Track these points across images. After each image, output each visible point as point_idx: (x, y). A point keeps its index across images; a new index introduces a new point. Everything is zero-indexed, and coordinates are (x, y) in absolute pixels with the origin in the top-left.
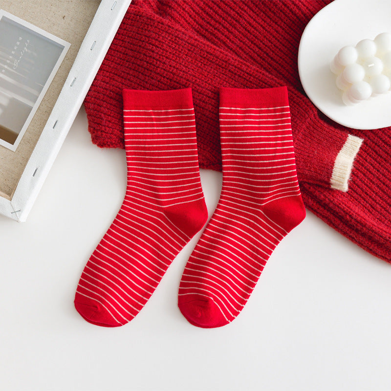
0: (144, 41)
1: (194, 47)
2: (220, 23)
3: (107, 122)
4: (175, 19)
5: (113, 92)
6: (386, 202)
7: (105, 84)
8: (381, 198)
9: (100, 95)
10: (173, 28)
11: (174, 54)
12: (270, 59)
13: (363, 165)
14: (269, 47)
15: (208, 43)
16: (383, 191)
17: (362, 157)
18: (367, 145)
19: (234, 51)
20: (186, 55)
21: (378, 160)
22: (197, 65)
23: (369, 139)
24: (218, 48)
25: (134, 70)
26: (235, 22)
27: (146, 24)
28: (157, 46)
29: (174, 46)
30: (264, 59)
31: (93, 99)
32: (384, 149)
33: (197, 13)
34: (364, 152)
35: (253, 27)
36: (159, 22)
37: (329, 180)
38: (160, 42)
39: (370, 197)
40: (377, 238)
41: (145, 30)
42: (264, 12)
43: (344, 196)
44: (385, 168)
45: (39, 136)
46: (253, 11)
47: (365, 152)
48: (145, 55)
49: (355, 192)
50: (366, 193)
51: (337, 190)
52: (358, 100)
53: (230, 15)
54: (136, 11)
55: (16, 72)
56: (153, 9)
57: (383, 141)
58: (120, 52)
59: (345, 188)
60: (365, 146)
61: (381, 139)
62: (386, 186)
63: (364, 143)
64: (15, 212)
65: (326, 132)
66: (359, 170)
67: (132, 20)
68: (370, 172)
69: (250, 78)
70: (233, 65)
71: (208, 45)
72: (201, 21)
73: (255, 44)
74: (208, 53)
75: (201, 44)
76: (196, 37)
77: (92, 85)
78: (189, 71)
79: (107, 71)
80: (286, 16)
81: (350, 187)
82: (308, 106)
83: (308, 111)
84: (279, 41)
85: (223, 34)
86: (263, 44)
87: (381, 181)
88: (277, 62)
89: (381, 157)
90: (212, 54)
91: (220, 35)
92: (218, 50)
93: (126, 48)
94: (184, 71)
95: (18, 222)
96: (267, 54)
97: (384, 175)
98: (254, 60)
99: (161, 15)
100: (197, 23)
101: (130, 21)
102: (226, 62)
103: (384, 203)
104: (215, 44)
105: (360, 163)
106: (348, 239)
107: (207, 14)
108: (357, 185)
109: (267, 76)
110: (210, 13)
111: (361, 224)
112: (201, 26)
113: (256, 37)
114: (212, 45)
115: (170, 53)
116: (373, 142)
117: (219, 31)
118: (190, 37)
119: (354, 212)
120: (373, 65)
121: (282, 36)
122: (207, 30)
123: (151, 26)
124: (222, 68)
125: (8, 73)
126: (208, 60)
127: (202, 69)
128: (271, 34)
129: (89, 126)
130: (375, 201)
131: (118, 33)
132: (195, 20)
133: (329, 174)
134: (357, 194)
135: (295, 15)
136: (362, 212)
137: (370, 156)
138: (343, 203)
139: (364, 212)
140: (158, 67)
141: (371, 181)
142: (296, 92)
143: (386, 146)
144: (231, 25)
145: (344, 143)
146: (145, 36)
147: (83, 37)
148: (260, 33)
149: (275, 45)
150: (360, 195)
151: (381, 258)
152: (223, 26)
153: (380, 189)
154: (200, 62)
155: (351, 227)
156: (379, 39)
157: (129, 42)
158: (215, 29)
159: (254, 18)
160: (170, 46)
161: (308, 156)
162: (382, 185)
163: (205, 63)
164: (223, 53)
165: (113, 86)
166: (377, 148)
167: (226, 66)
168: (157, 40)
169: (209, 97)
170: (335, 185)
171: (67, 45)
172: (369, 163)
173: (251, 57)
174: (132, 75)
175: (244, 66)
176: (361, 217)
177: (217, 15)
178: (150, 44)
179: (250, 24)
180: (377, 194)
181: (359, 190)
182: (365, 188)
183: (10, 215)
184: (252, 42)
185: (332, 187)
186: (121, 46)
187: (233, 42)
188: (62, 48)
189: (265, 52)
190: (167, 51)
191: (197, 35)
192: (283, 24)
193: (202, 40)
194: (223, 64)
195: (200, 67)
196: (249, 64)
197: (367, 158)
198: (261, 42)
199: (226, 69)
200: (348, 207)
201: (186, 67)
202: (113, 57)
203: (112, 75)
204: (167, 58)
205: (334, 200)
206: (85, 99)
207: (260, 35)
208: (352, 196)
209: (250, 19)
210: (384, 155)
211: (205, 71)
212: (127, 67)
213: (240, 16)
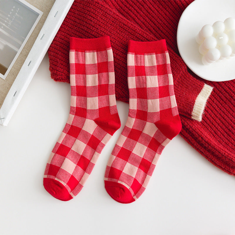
0: (86, 14)
1: (116, 20)
2: (132, 6)
3: (61, 65)
5: (65, 45)
6: (224, 130)
7: (61, 40)
8: (221, 127)
9: (58, 47)
10: (104, 7)
11: (103, 23)
12: (160, 32)
13: (211, 105)
14: (160, 24)
15: (124, 18)
16: (222, 123)
17: (211, 99)
19: (139, 25)
20: (111, 25)
21: (221, 102)
22: (117, 32)
23: (216, 88)
24: (130, 22)
25: (79, 32)
26: (141, 6)
27: (88, 2)
28: (94, 18)
29: (104, 19)
30: (157, 32)
31: (53, 49)
32: (225, 95)
34: (212, 96)
35: (152, 10)
37: (191, 113)
38: (96, 15)
39: (215, 126)
40: (217, 153)
41: (88, 7)
43: (199, 124)
44: (225, 108)
45: (20, 70)
47: (214, 96)
48: (86, 22)
49: (206, 122)
50: (212, 123)
51: (195, 120)
52: (211, 60)
55: (10, 29)
57: (225, 90)
58: (72, 20)
59: (200, 119)
60: (214, 92)
61: (223, 88)
62: (225, 119)
63: (214, 90)
64: (1, 119)
65: (192, 80)
66: (209, 108)
68: (215, 109)
70: (138, 33)
71: (124, 19)
73: (152, 21)
74: (124, 24)
75: (120, 18)
76: (118, 14)
78: (112, 35)
79: (63, 32)
80: (172, 5)
81: (203, 119)
83: (182, 66)
84: (166, 20)
85: (134, 14)
86: (157, 22)
87: (221, 116)
88: (164, 34)
89: (223, 100)
90: (126, 25)
91: (131, 14)
92: (130, 23)
93: (75, 17)
95: (2, 125)
96: (159, 28)
97: (224, 112)
100: (119, 5)
102: (134, 31)
103: (223, 130)
105: (210, 103)
106: (199, 153)
108: (207, 118)
111: (208, 143)
112: (121, 8)
113: (153, 17)
114: (127, 20)
115: (101, 23)
116: (219, 90)
117: (131, 11)
118: (114, 13)
119: (204, 135)
120: (222, 38)
121: (169, 17)
122: (124, 10)
123: (91, 4)
124: (132, 35)
125: (5, 29)
126: (124, 29)
127: (120, 35)
128: (162, 16)
129: (50, 67)
130: (217, 129)
131: (72, 8)
132: (118, 4)
133: (191, 109)
134: (207, 123)
135: (177, 4)
136: (209, 136)
137: (216, 99)
138: (198, 129)
139: (210, 136)
140: (94, 31)
141: (216, 116)
143: (226, 93)
144: (139, 8)
145: (202, 89)
146: (88, 11)
148: (155, 14)
149: (164, 23)
150: (209, 125)
151: (219, 167)
152: (134, 8)
153: (221, 121)
154: (119, 30)
155: (202, 145)
156: (227, 21)
157: (77, 14)
158: (129, 10)
159: (153, 4)
160: (101, 18)
161: (180, 96)
162: (222, 119)
163: (122, 31)
164: (133, 25)
165: (66, 41)
166: (221, 94)
167: (134, 33)
169: (122, 53)
170: (194, 116)
171: (41, 13)
172: (215, 104)
173: (150, 30)
174: (78, 35)
175: (145, 34)
176: (208, 139)
178: (90, 15)
179: (150, 9)
180: (219, 124)
181: (208, 122)
182: (212, 120)
184: (151, 20)
185: (192, 118)
186: (72, 16)
187: (139, 19)
188: (38, 15)
189: (158, 27)
190: (100, 21)
191: (118, 13)
192: (169, 9)
193: (121, 16)
194: (132, 32)
195: (118, 33)
196: (148, 33)
197: (214, 100)
198: (156, 20)
199: (134, 35)
200: (201, 132)
201: (110, 32)
202: (67, 23)
203: (66, 34)
204: (99, 25)
205: (192, 126)
206: (49, 49)
207: (156, 16)
208: (204, 125)
209: (150, 5)
210: (225, 99)
211: (122, 36)
212: (75, 30)
213: (145, 3)
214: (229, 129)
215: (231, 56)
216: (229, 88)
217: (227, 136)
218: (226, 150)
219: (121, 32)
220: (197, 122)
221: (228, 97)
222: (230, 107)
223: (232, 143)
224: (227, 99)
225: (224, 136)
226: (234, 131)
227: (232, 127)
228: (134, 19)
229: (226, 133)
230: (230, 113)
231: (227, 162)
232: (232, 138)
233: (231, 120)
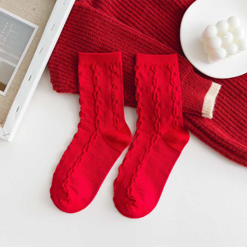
0: (84, 24)
1: (115, 27)
2: (131, 12)
3: (62, 76)
4: (103, 10)
5: (66, 57)
7: (61, 52)
8: (233, 122)
9: (57, 59)
10: (102, 15)
11: (103, 32)
12: (162, 35)
13: (221, 101)
14: (161, 27)
15: (124, 25)
16: (234, 118)
17: (221, 96)
18: (223, 88)
19: (140, 30)
20: (111, 33)
21: (231, 98)
22: (117, 39)
23: (225, 84)
24: (130, 28)
25: (78, 42)
26: (140, 11)
27: (85, 13)
28: (93, 27)
29: (103, 27)
30: (159, 35)
31: (53, 61)
32: (234, 91)
33: (116, 6)
34: (222, 93)
35: (151, 14)
36: (93, 12)
37: (201, 111)
38: (94, 24)
39: (226, 122)
40: (231, 148)
41: (85, 17)
42: (158, 5)
43: (210, 121)
44: (235, 103)
45: (20, 86)
46: (152, 4)
47: (223, 93)
48: (85, 32)
49: (217, 118)
50: (224, 119)
51: (206, 118)
52: (218, 59)
53: (137, 7)
54: (79, 5)
55: (5, 45)
56: (90, 3)
57: (234, 86)
58: (70, 31)
59: (211, 116)
60: (223, 89)
61: (232, 84)
62: (236, 114)
63: (222, 87)
64: (5, 135)
65: (199, 80)
66: (219, 105)
67: (77, 10)
68: (226, 106)
69: (150, 46)
70: (140, 39)
71: (124, 26)
72: (119, 11)
73: (153, 25)
74: (124, 31)
75: (120, 25)
76: (117, 21)
77: (53, 52)
78: (113, 43)
79: (62, 44)
80: (172, 7)
81: (213, 116)
82: (187, 64)
83: (187, 67)
84: (168, 23)
85: (133, 19)
86: (158, 25)
87: (232, 111)
88: (167, 37)
89: (233, 96)
90: (127, 32)
91: (131, 19)
93: (73, 28)
94: (110, 43)
95: (7, 141)
96: (161, 32)
97: (234, 107)
98: (153, 35)
99: (94, 7)
100: (117, 12)
101: (75, 11)
102: (136, 36)
103: (235, 125)
104: (128, 26)
105: (219, 100)
106: (213, 149)
107: (123, 6)
108: (218, 114)
109: (161, 45)
110: (125, 6)
111: (221, 139)
112: (120, 14)
113: (154, 21)
115: (101, 31)
116: (227, 87)
117: (131, 17)
118: (113, 21)
119: (217, 131)
120: (227, 37)
121: (170, 20)
122: (123, 17)
123: (89, 14)
124: (133, 40)
126: (124, 35)
127: (121, 41)
128: (163, 19)
129: (51, 79)
130: (230, 124)
131: (68, 19)
132: (116, 10)
133: (201, 107)
134: (218, 120)
135: (178, 6)
136: (221, 131)
137: (226, 95)
138: (210, 126)
139: (223, 131)
140: (94, 40)
141: (227, 111)
142: (179, 55)
143: (235, 89)
144: (138, 13)
145: (210, 87)
146: (85, 21)
147: (46, 22)
148: (156, 18)
149: (165, 26)
150: (220, 121)
151: (234, 161)
152: (133, 14)
153: (232, 116)
155: (215, 141)
156: (230, 20)
157: (75, 25)
158: (129, 16)
159: (152, 8)
160: (101, 27)
161: (187, 96)
162: (233, 114)
163: (123, 37)
164: (134, 31)
165: (66, 53)
166: (230, 91)
168: (92, 23)
169: (126, 59)
170: (205, 114)
171: (36, 27)
172: (225, 100)
173: (151, 34)
174: (77, 46)
175: (147, 39)
176: (221, 135)
177: (129, 7)
178: (88, 25)
180: (230, 120)
181: (219, 118)
182: (223, 116)
183: (2, 137)
184: (151, 24)
185: (203, 115)
186: (70, 27)
187: (139, 24)
188: (33, 29)
189: (160, 30)
190: (99, 30)
192: (170, 12)
193: (120, 23)
194: (134, 38)
195: (119, 40)
196: (150, 38)
197: (224, 97)
198: (157, 23)
199: (136, 41)
200: (213, 129)
201: (111, 40)
202: (65, 35)
203: (65, 46)
204: (99, 34)
205: (204, 124)
206: (48, 62)
207: (156, 20)
208: (215, 121)
209: (150, 9)
210: (234, 95)
211: (123, 42)
212: (74, 41)
213: (144, 7)
214: (241, 124)
215: (238, 52)
216: (238, 84)
217: (240, 130)
218: (240, 144)
219: (122, 39)
220: (208, 119)
221: (238, 92)
222: (240, 102)
223: (245, 136)
224: (236, 94)
225: (237, 130)
226: (246, 125)
227: (244, 121)
228: (134, 25)
229: (239, 127)
230: (241, 108)
231: (242, 155)
232: (245, 132)
233: (243, 115)
